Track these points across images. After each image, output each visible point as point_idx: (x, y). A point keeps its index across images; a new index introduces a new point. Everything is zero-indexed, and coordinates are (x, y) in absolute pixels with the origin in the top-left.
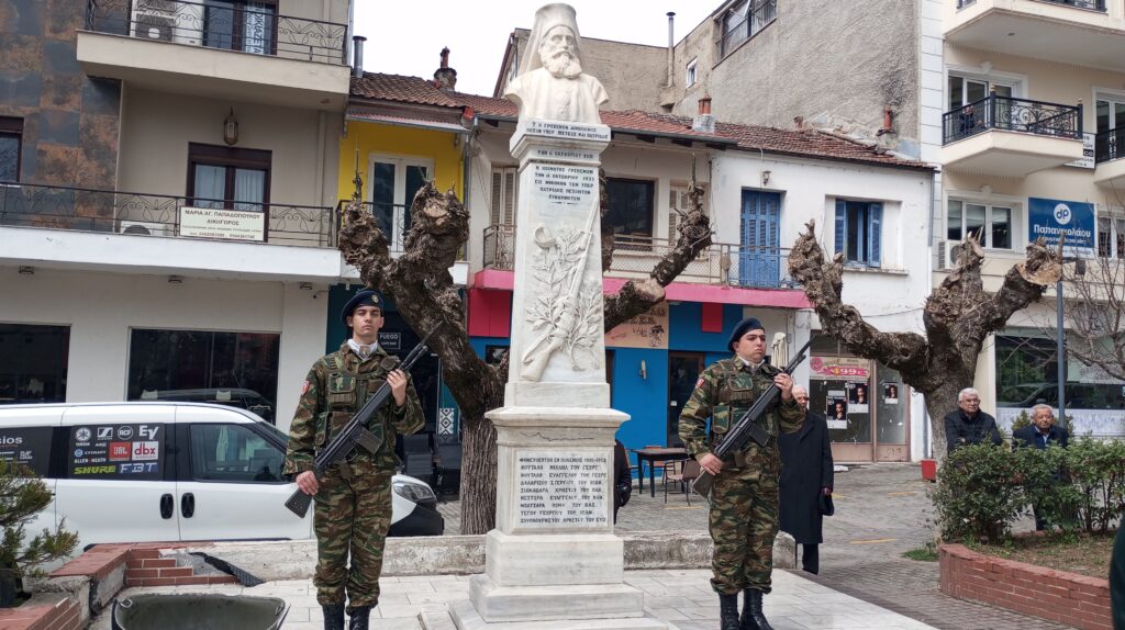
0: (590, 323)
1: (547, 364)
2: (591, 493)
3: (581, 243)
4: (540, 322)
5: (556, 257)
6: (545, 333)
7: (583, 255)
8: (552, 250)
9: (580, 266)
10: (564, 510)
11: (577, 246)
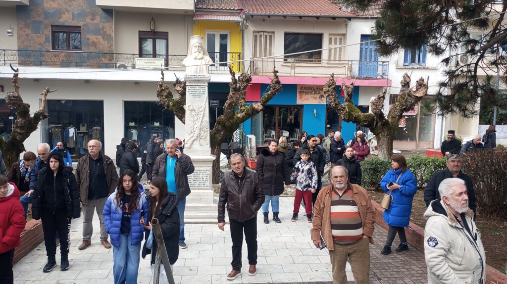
0: (205, 132)
1: (192, 144)
2: (204, 179)
3: (202, 109)
4: (189, 132)
5: (194, 114)
6: (191, 135)
7: (203, 112)
8: (193, 111)
9: (201, 116)
10: (197, 184)
11: (200, 110)
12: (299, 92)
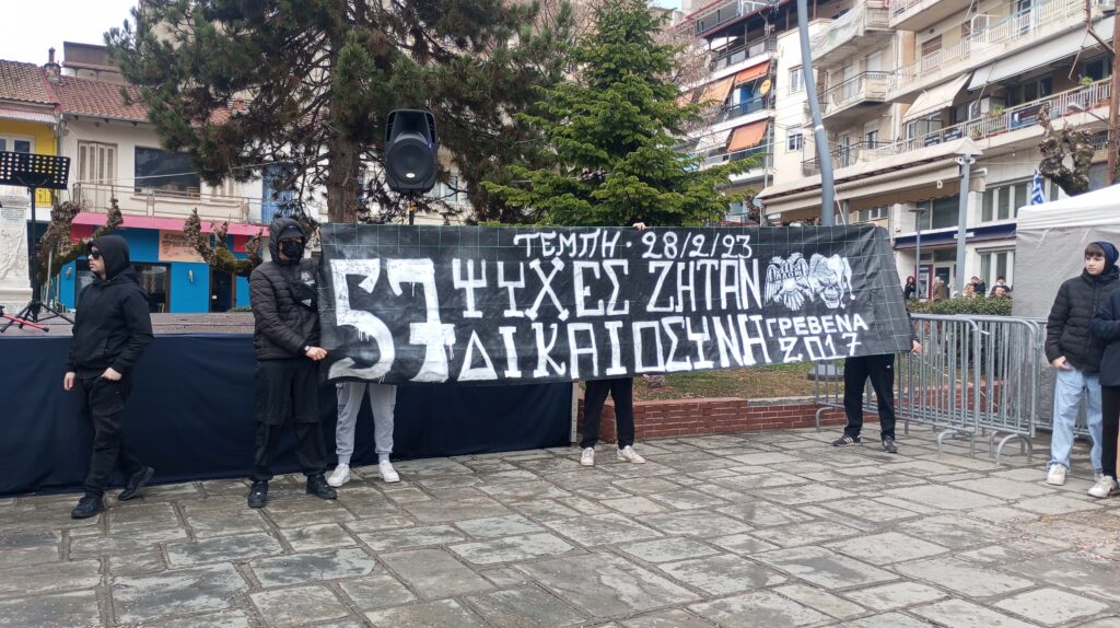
0: (22, 261)
5: (9, 240)
7: (20, 238)
8: (8, 237)
9: (19, 242)
11: (17, 235)
12: (163, 242)
